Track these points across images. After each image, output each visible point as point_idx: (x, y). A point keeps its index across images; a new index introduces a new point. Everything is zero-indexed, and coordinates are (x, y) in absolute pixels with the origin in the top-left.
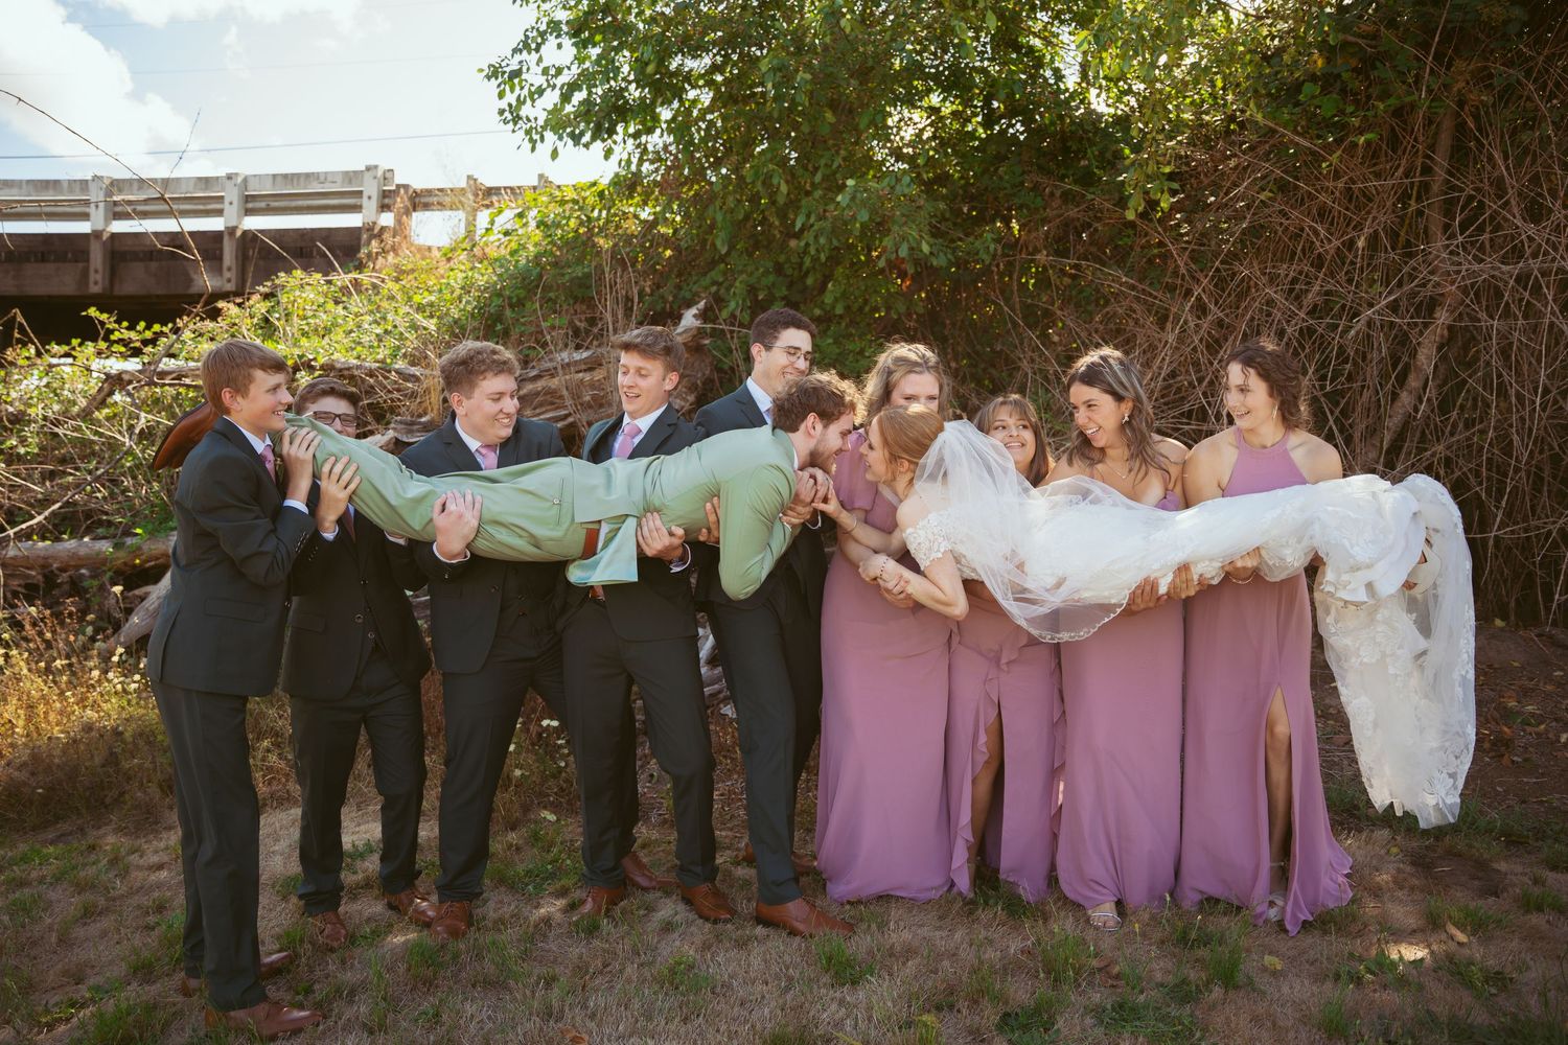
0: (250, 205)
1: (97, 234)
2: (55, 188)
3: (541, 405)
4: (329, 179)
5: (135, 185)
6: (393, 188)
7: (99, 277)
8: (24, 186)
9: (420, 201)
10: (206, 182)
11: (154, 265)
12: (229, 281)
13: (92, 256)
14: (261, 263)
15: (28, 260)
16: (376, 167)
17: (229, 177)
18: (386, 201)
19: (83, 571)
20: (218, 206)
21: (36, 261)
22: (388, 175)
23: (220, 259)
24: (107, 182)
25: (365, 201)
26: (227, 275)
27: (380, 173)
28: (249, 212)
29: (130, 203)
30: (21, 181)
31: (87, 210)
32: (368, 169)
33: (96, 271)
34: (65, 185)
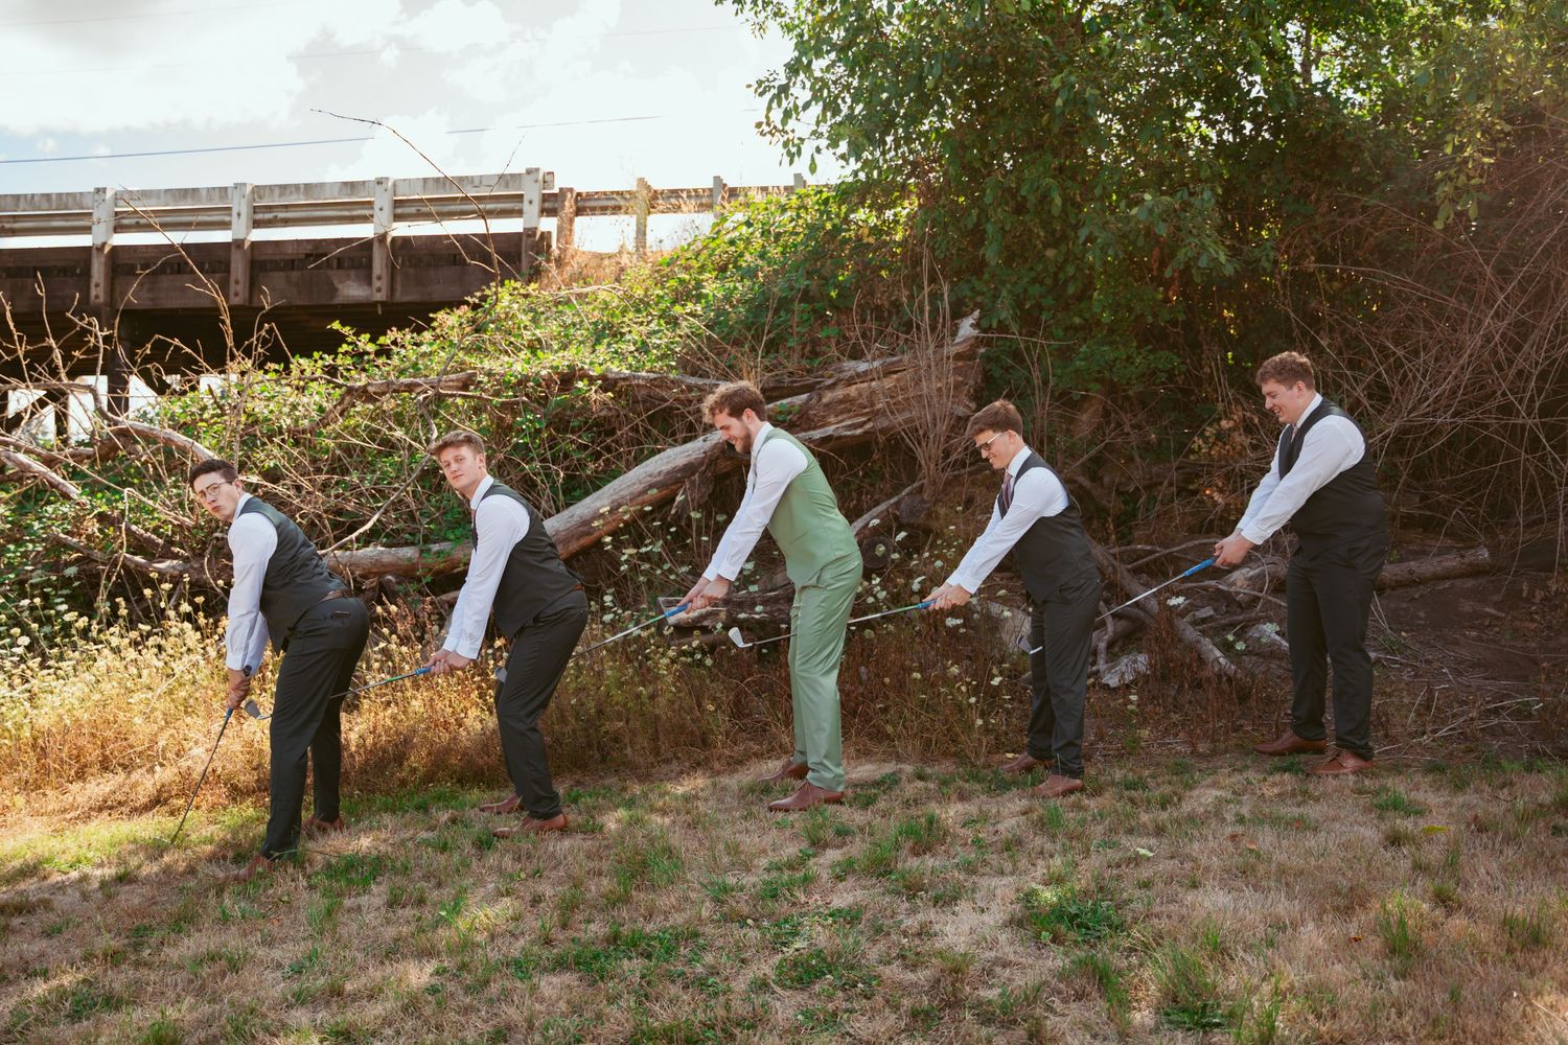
0: (399, 211)
1: (238, 243)
2: (193, 198)
3: (842, 413)
4: (485, 182)
5: (277, 192)
6: (556, 191)
7: (240, 288)
8: (162, 194)
9: (587, 205)
10: (351, 186)
11: (295, 275)
12: (379, 290)
13: (233, 265)
14: (411, 271)
15: (164, 273)
16: (537, 170)
17: (379, 182)
18: (546, 205)
19: (390, 577)
20: (367, 212)
21: (171, 273)
22: (547, 178)
23: (369, 266)
24: (249, 189)
25: (526, 206)
26: (377, 284)
27: (541, 177)
28: (398, 218)
29: (270, 208)
30: (160, 191)
31: (227, 219)
32: (529, 172)
33: (237, 282)
34: (204, 193)
